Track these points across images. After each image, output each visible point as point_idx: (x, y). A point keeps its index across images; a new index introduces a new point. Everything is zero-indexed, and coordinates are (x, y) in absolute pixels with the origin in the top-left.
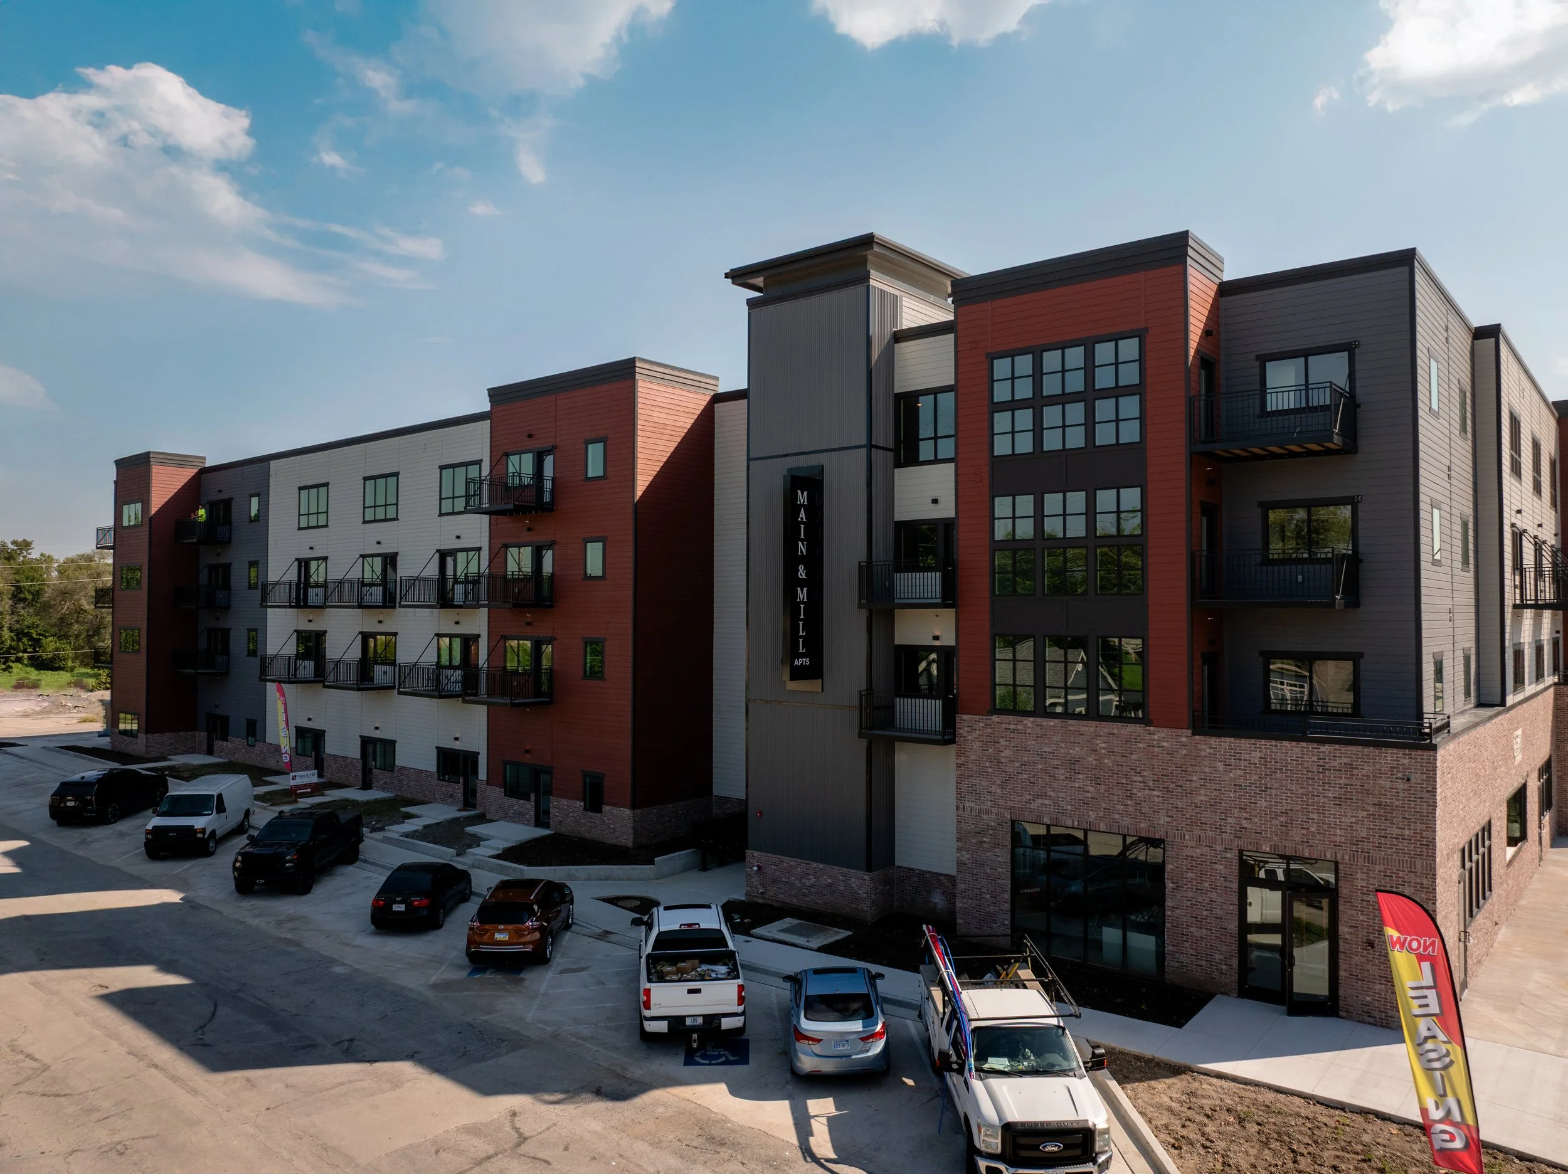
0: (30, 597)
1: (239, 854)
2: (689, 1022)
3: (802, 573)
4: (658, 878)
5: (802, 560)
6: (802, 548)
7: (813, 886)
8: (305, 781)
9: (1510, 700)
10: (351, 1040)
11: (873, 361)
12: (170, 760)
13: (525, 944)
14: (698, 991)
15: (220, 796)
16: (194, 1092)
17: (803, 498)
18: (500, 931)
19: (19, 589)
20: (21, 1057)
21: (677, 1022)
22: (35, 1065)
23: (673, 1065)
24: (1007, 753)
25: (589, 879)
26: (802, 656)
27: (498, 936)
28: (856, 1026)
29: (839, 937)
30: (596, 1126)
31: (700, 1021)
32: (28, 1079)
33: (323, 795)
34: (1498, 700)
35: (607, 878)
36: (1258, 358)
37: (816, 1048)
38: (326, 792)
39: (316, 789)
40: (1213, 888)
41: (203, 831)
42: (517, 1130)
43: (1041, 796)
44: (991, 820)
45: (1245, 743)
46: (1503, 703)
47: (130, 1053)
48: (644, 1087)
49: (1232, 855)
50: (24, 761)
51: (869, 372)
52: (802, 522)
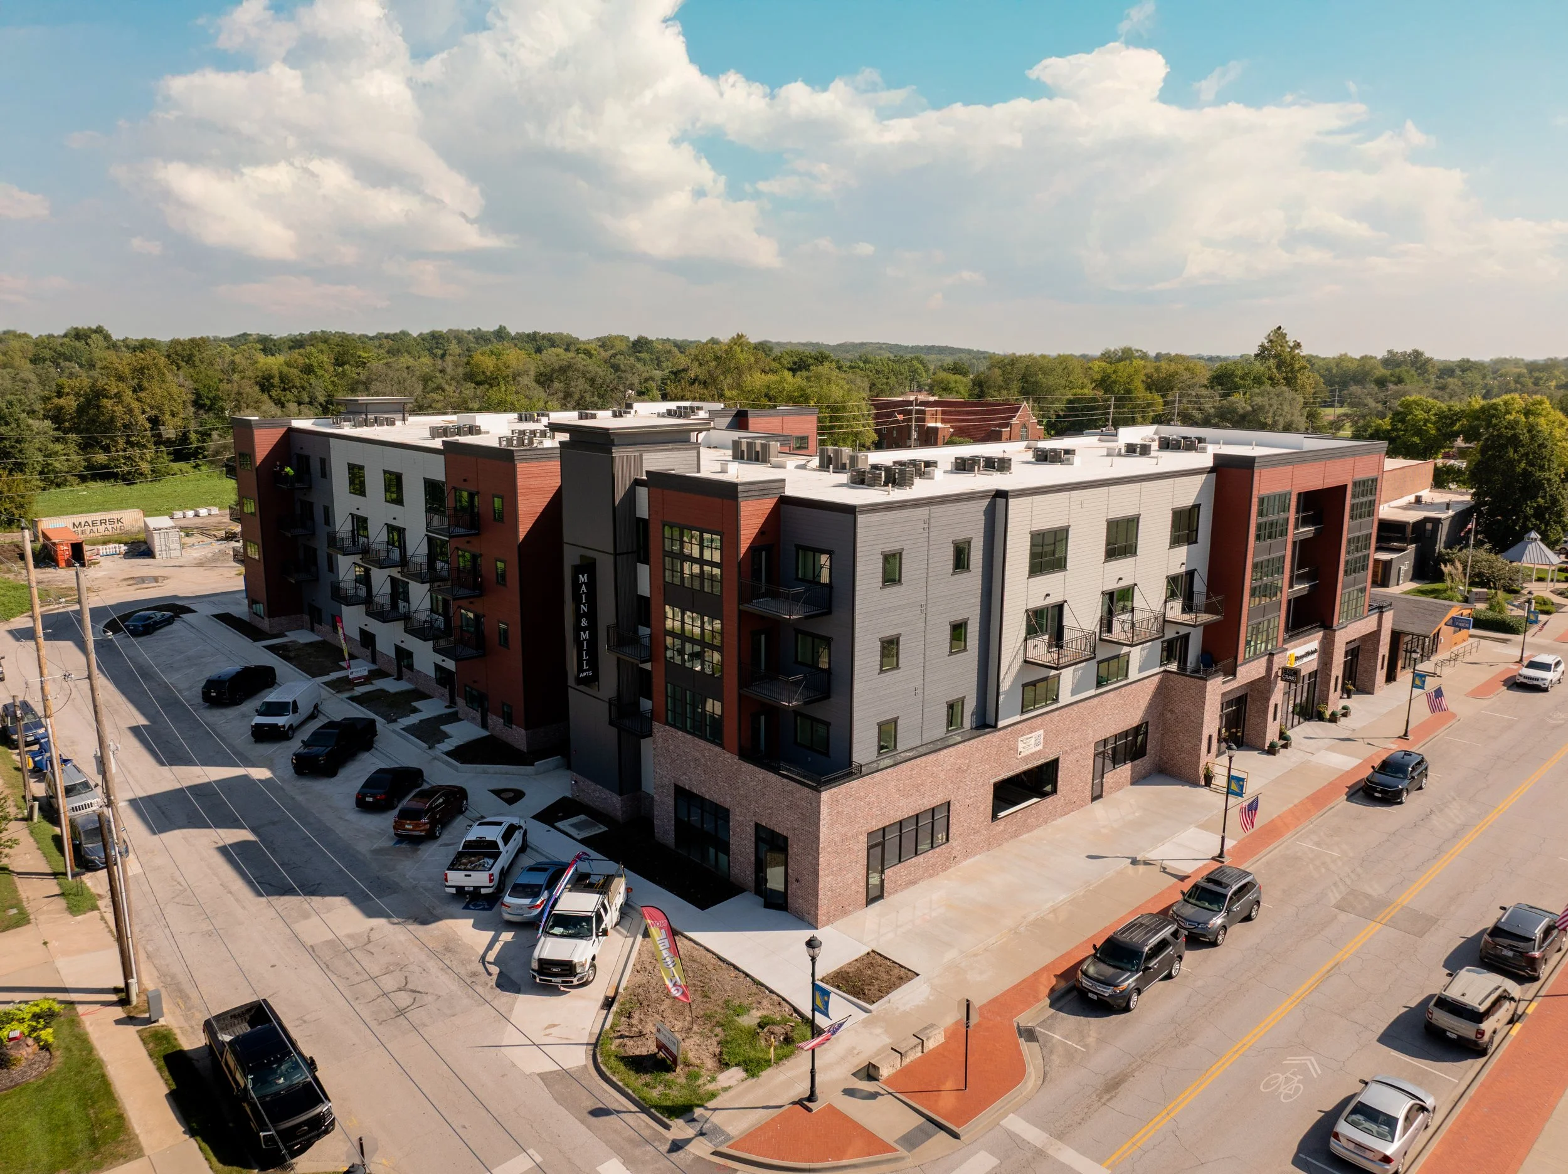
0: (208, 403)
1: (294, 754)
2: (466, 889)
3: (584, 623)
4: (536, 774)
5: (585, 615)
6: (584, 608)
7: (598, 797)
8: (360, 674)
9: (1001, 724)
10: (319, 884)
11: (617, 503)
12: (286, 636)
13: (421, 831)
14: (470, 876)
15: (295, 702)
16: (244, 908)
17: (583, 578)
18: (408, 824)
19: (198, 395)
20: (175, 883)
21: (460, 890)
22: (181, 888)
23: (457, 908)
24: (671, 747)
25: (496, 773)
26: (586, 670)
27: (407, 826)
28: (527, 901)
29: (600, 831)
30: (402, 938)
31: (472, 889)
32: (178, 895)
33: (372, 684)
34: (993, 724)
35: (506, 773)
36: (796, 545)
37: (508, 910)
38: (374, 682)
39: (367, 680)
40: (746, 839)
41: (284, 726)
42: (369, 937)
43: (684, 774)
44: (666, 781)
45: (757, 769)
46: (995, 726)
47: (221, 885)
48: (437, 919)
49: (752, 824)
50: (194, 630)
51: (614, 508)
52: (583, 593)
